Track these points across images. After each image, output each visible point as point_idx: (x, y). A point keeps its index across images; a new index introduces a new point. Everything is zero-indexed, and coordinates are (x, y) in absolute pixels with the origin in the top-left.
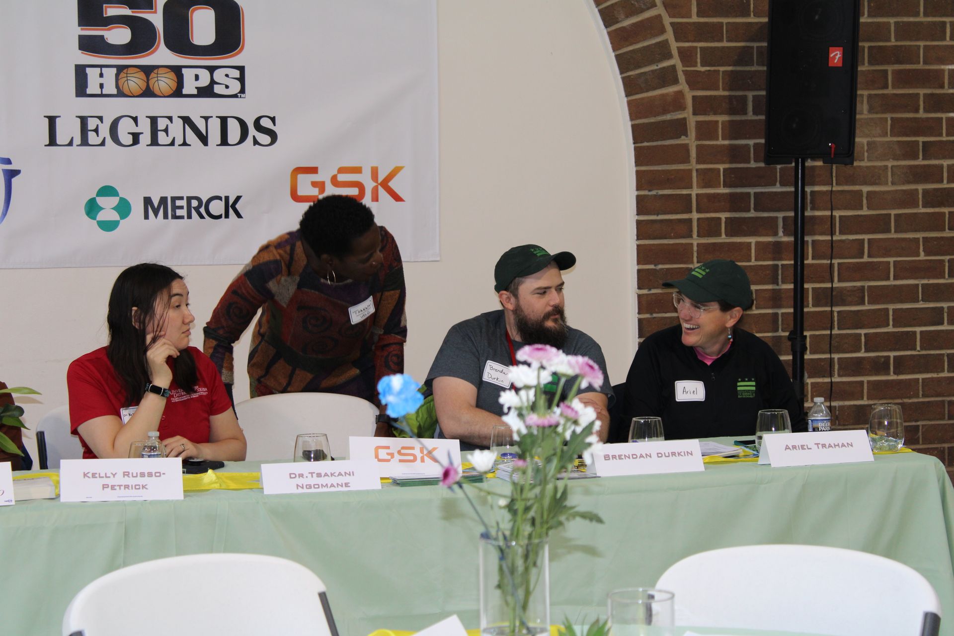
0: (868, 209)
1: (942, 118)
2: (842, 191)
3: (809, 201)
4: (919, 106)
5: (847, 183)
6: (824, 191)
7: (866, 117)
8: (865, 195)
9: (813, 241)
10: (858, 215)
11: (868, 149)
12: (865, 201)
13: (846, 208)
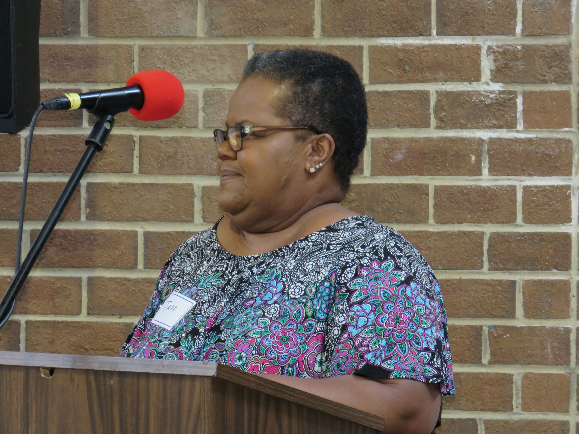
0: (204, 220)
1: (361, 48)
2: (152, 185)
3: (83, 202)
4: (312, 23)
5: (161, 170)
6: (115, 184)
7: (202, 43)
8: (198, 193)
9: (90, 279)
10: (183, 232)
11: (205, 104)
12: (198, 206)
13: (159, 219)
